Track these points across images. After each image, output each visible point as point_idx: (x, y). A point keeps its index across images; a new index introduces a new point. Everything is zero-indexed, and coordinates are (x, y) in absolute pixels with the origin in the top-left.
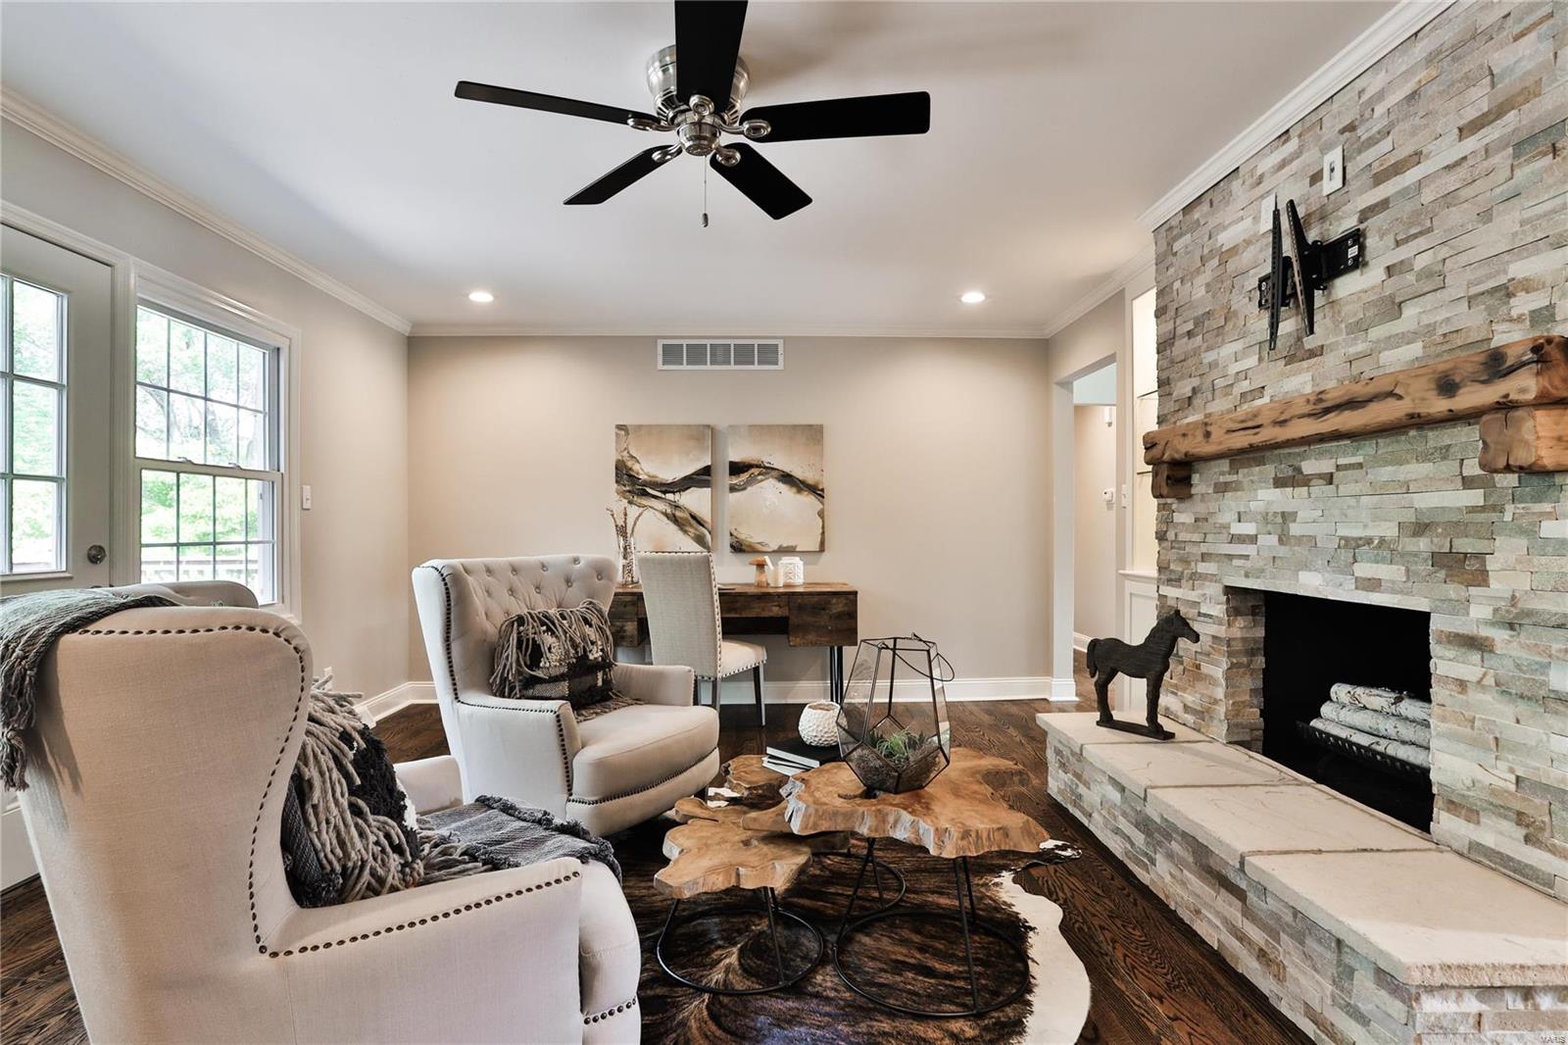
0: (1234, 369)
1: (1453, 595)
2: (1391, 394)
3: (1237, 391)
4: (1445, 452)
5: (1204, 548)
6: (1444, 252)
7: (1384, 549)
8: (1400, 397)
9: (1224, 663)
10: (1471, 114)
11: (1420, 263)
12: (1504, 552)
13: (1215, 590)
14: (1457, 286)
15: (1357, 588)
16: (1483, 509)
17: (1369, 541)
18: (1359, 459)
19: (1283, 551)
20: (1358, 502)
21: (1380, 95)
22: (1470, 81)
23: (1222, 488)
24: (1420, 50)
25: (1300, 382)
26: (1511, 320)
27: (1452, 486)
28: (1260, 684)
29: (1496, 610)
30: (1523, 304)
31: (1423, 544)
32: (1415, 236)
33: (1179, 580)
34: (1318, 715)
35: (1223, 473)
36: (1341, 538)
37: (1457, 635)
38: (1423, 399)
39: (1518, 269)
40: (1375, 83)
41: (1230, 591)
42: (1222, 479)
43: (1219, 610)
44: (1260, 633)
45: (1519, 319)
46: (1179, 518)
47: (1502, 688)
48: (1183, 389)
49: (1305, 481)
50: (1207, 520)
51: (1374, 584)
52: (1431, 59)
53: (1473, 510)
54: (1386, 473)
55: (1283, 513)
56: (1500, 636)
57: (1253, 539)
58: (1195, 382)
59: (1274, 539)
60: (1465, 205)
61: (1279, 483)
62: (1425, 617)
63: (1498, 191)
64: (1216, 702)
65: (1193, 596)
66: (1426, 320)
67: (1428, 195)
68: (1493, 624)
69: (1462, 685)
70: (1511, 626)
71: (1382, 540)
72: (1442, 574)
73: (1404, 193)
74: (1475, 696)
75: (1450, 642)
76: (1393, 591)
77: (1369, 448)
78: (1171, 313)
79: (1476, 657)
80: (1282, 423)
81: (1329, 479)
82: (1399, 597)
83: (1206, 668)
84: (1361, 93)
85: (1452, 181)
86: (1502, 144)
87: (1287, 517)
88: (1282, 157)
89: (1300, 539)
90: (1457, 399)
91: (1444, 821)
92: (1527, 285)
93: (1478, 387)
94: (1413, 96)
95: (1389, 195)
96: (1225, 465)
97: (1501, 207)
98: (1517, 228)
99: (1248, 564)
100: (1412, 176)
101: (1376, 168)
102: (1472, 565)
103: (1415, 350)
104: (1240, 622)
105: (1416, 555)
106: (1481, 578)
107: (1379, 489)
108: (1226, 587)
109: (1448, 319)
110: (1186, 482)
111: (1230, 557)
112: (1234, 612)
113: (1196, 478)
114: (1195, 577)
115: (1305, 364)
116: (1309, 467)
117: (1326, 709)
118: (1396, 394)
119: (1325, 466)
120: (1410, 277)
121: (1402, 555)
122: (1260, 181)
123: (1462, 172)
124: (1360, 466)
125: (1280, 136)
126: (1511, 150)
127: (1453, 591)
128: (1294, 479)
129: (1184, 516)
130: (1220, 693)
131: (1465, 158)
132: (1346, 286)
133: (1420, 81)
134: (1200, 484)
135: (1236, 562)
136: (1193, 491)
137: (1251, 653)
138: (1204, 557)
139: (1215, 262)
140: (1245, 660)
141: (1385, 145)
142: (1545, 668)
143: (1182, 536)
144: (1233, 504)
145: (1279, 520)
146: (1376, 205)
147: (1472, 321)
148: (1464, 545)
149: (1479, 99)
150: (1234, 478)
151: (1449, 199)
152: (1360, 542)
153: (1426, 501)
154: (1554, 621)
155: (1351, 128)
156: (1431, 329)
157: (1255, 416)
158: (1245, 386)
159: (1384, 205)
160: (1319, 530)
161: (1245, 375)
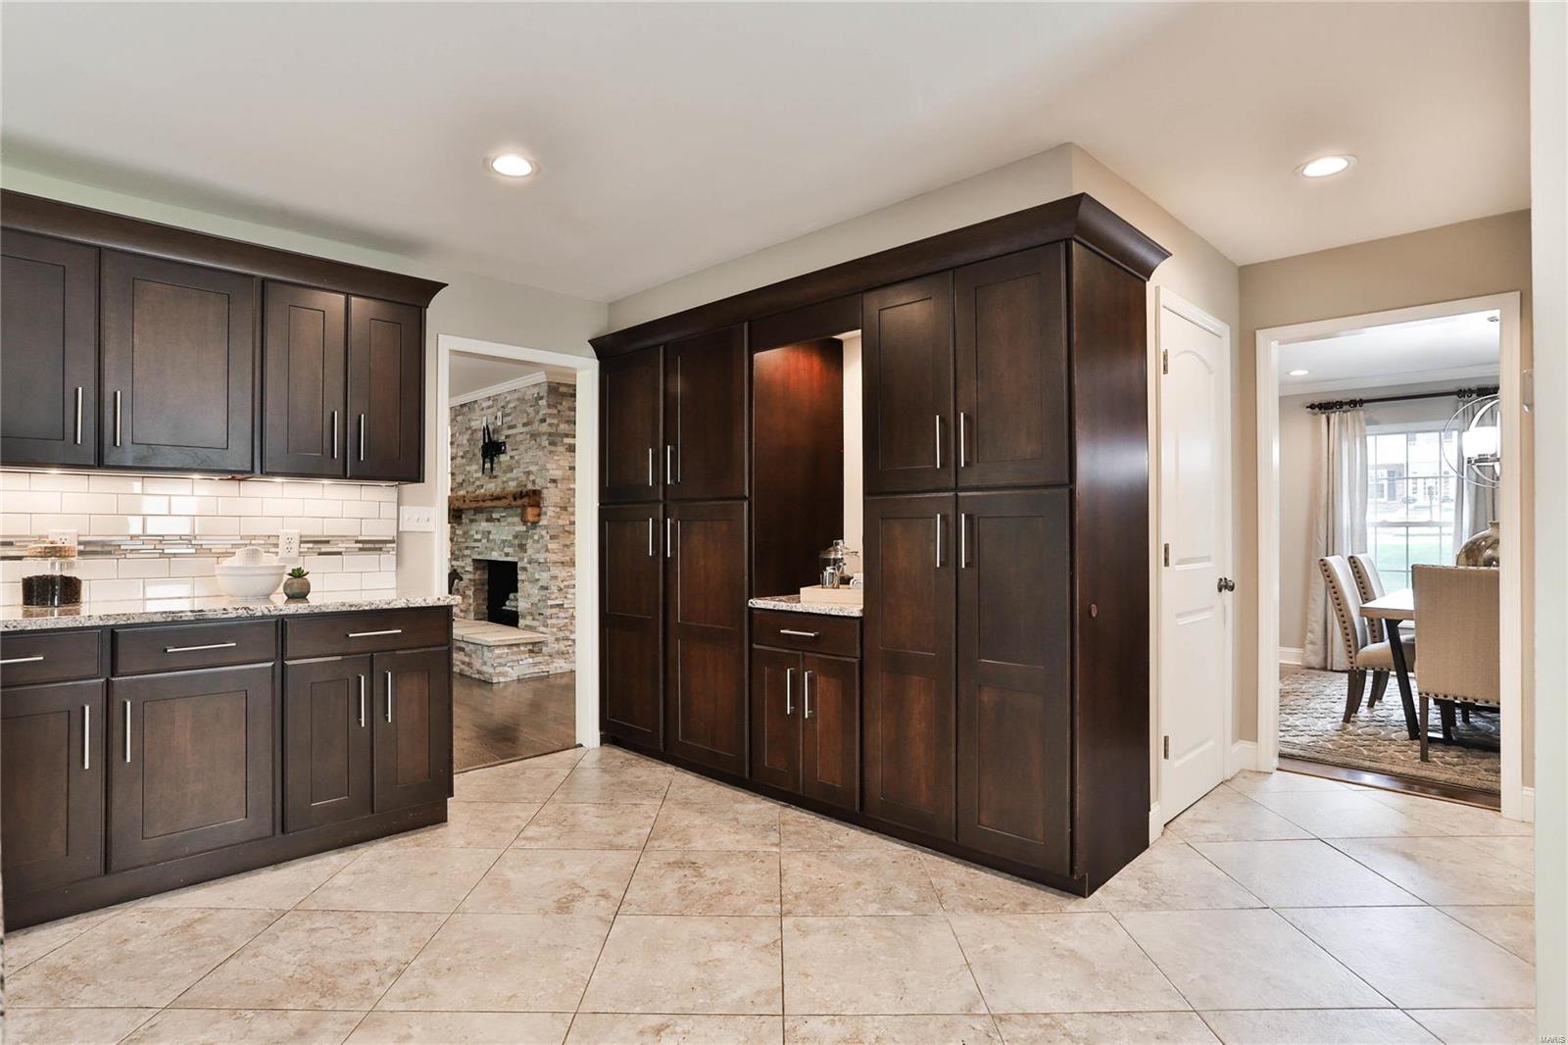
0: (474, 476)
2: (505, 497)
3: (475, 484)
4: (519, 515)
5: (466, 544)
6: (519, 456)
7: (509, 543)
8: (507, 499)
9: (473, 589)
10: (524, 421)
11: (516, 457)
12: (529, 543)
13: (469, 561)
14: (522, 467)
15: (504, 556)
17: (506, 541)
18: (504, 514)
19: (488, 544)
20: (504, 528)
21: (509, 402)
22: (524, 411)
23: (472, 521)
25: (492, 487)
27: (522, 525)
28: (486, 595)
29: (528, 559)
30: (531, 477)
31: (516, 542)
32: (514, 450)
33: (457, 558)
34: (505, 605)
35: (471, 516)
36: (501, 540)
37: (522, 567)
38: (511, 501)
39: (531, 468)
40: (509, 398)
41: (474, 560)
42: (471, 518)
43: (470, 568)
44: (486, 576)
46: (458, 532)
47: (529, 581)
48: (459, 479)
49: (493, 521)
50: (466, 533)
51: (507, 555)
52: (518, 399)
53: (524, 531)
54: (509, 519)
56: (529, 566)
57: (480, 541)
58: (464, 477)
59: (485, 541)
60: (523, 446)
61: (487, 520)
62: (516, 563)
63: (528, 445)
64: (470, 605)
65: (463, 564)
66: (517, 475)
67: (517, 438)
68: (528, 563)
69: (523, 582)
70: (530, 563)
71: (508, 541)
72: (519, 551)
73: (513, 435)
74: (525, 584)
75: (521, 570)
76: (511, 556)
78: (455, 446)
79: (525, 573)
80: (484, 501)
81: (499, 520)
82: (512, 558)
83: (468, 592)
84: (505, 398)
85: (522, 438)
86: (528, 433)
87: (489, 532)
88: (489, 405)
89: (491, 541)
91: (522, 622)
92: (532, 473)
94: (515, 408)
95: (511, 433)
96: (473, 512)
97: (528, 450)
98: (531, 457)
99: (480, 550)
100: (514, 431)
101: (508, 423)
102: (524, 548)
103: (513, 484)
104: (478, 573)
105: (515, 545)
106: (525, 551)
107: (509, 524)
109: (520, 477)
110: (460, 517)
111: (474, 548)
112: (476, 569)
113: (463, 516)
114: (463, 556)
115: (492, 481)
116: (495, 516)
117: (507, 603)
119: (498, 516)
120: (514, 460)
121: (512, 545)
122: (482, 409)
123: (523, 436)
124: (505, 517)
125: (488, 398)
127: (521, 555)
128: (491, 520)
129: (460, 532)
130: (471, 601)
131: (523, 432)
132: (503, 458)
134: (465, 520)
135: (476, 549)
136: (462, 522)
137: (483, 585)
138: (467, 548)
139: (470, 432)
140: (480, 587)
141: (509, 418)
142: (534, 573)
143: (458, 540)
144: (474, 527)
145: (487, 533)
146: (508, 435)
147: (525, 479)
148: (523, 542)
149: (525, 418)
150: (476, 517)
151: (520, 442)
153: (516, 529)
154: (536, 560)
155: (503, 407)
156: (517, 478)
157: (478, 497)
158: (478, 483)
159: (510, 436)
160: (496, 537)
161: (477, 479)
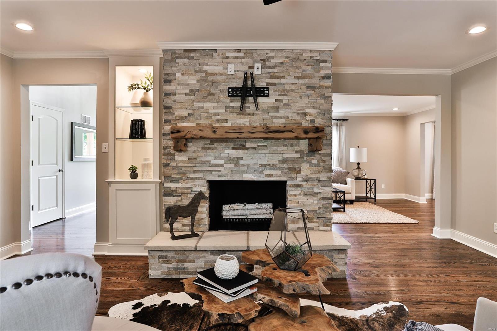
0: (212, 111)
1: (293, 176)
2: (291, 131)
3: (214, 118)
4: (291, 145)
5: (195, 169)
6: (291, 101)
7: (274, 167)
8: (294, 132)
9: (207, 206)
10: (297, 75)
11: (285, 101)
12: (305, 167)
13: (202, 182)
14: (294, 109)
15: (265, 177)
16: (300, 158)
17: (269, 165)
18: (266, 144)
19: (236, 168)
20: (265, 155)
21: (273, 58)
22: (297, 68)
23: (206, 149)
24: (285, 54)
26: (307, 120)
27: (292, 152)
29: (303, 179)
30: (308, 118)
31: (285, 165)
32: (283, 95)
33: (178, 181)
34: (222, 215)
35: (207, 144)
36: (260, 164)
37: (295, 185)
38: (300, 134)
39: (308, 111)
40: (272, 54)
42: (205, 146)
43: (203, 189)
45: (308, 120)
46: (176, 158)
47: (305, 194)
48: (182, 112)
49: (247, 149)
50: (196, 159)
51: (271, 176)
52: (287, 58)
53: (297, 158)
54: (274, 148)
55: (237, 157)
56: (304, 183)
57: (222, 165)
58: (191, 112)
59: (233, 165)
60: (296, 93)
61: (233, 149)
63: (304, 93)
64: (202, 219)
66: (286, 115)
67: (287, 87)
68: (302, 181)
69: (295, 195)
70: (306, 181)
71: (273, 165)
72: (290, 172)
73: (281, 84)
74: (298, 197)
75: (293, 186)
76: (277, 177)
77: (269, 142)
78: (175, 84)
79: (299, 189)
80: (253, 133)
81: (255, 148)
82: (279, 178)
84: (267, 54)
85: (293, 87)
86: (304, 84)
87: (239, 159)
88: (237, 56)
89: (243, 165)
90: (308, 135)
92: (310, 115)
93: (313, 133)
94: (282, 63)
95: (276, 82)
96: (208, 141)
97: (304, 97)
98: (307, 102)
99: (220, 173)
100: (282, 81)
101: (272, 74)
102: (297, 169)
103: (284, 121)
105: (283, 168)
106: (299, 172)
107: (272, 152)
108: (208, 181)
109: (292, 116)
110: (185, 145)
111: (210, 171)
113: (190, 145)
114: (188, 179)
115: (246, 116)
116: (248, 145)
118: (292, 131)
119: (254, 145)
120: (282, 104)
121: (279, 168)
122: (227, 58)
123: (296, 86)
124: (266, 146)
125: (236, 50)
126: (306, 86)
128: (242, 148)
129: (181, 157)
130: (204, 215)
131: (296, 83)
132: (262, 100)
133: (285, 61)
134: (193, 147)
135: (213, 173)
136: (189, 149)
138: (195, 172)
141: (275, 70)
142: (313, 188)
143: (180, 165)
144: (212, 155)
145: (236, 159)
146: (272, 83)
147: (298, 118)
148: (296, 165)
149: (299, 73)
150: (213, 146)
151: (292, 90)
152: (266, 165)
153: (286, 155)
154: (316, 179)
155: (264, 60)
156: (287, 117)
157: (240, 129)
158: (219, 117)
159: (275, 84)
160: (252, 162)
161: (217, 114)
